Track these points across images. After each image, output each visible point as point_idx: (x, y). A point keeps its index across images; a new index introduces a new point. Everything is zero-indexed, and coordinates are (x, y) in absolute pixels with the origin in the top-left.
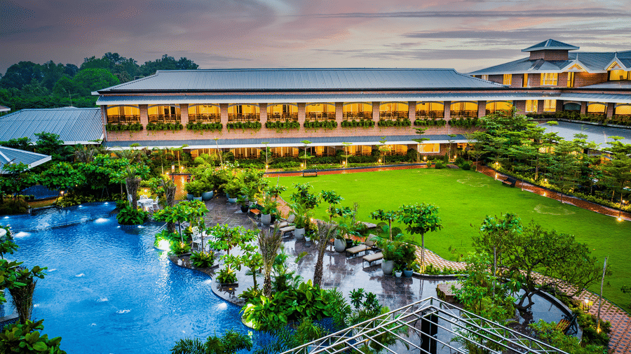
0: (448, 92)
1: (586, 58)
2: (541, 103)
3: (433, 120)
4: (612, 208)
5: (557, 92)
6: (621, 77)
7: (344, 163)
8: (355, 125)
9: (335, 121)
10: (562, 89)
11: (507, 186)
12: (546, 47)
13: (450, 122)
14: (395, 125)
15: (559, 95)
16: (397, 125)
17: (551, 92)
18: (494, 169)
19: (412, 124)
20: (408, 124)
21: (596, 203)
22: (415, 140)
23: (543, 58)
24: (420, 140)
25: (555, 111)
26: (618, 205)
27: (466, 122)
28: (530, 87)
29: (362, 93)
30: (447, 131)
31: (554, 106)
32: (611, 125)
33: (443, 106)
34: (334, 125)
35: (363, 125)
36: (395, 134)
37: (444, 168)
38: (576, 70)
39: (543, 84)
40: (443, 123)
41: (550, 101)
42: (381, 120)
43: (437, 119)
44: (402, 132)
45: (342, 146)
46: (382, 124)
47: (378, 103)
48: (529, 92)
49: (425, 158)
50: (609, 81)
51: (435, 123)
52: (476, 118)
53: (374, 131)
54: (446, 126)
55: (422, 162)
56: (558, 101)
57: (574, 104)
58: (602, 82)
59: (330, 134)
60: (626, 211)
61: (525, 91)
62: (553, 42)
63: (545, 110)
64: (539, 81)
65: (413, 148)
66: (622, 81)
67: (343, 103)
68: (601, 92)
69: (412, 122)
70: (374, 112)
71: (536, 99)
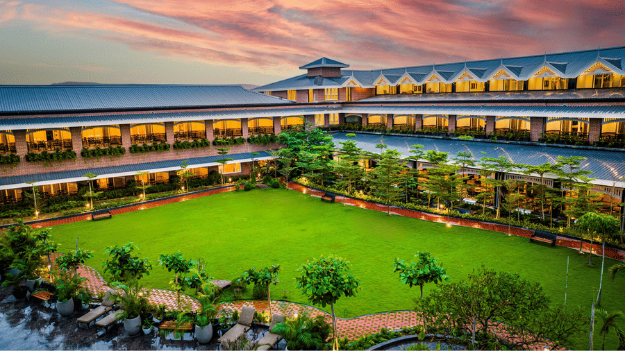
0: (244, 109)
1: (358, 74)
2: (327, 116)
3: (231, 138)
4: (432, 213)
5: (339, 106)
6: (385, 91)
7: (141, 195)
8: (146, 149)
9: (122, 146)
10: (343, 103)
11: (327, 201)
12: (324, 64)
13: (249, 140)
14: (193, 146)
15: (341, 109)
16: (195, 146)
17: (334, 106)
18: (301, 184)
19: (211, 144)
20: (207, 144)
21: (416, 210)
22: (218, 161)
23: (321, 74)
24: (223, 161)
25: (337, 123)
26: (438, 210)
27: (264, 139)
28: (317, 102)
29: (151, 112)
30: (247, 148)
31: (337, 118)
32: (393, 134)
33: (240, 123)
34: (122, 152)
35: (157, 149)
36: (193, 156)
37: (253, 188)
38: (352, 85)
39: (327, 99)
40: (242, 141)
41: (334, 114)
42: (177, 142)
43: (236, 138)
44: (202, 153)
45: (133, 176)
46: (177, 147)
47: (172, 123)
48: (316, 106)
49: (230, 180)
50: (376, 95)
51: (235, 142)
52: (273, 134)
53: (170, 155)
54: (246, 144)
55: (227, 184)
56: (340, 114)
57: (353, 116)
58: (371, 97)
59: (117, 163)
60: (446, 215)
61: (313, 106)
62: (328, 61)
63: (331, 123)
64: (323, 96)
65: (215, 169)
66: (386, 95)
67: (129, 125)
68: (380, 105)
69: (211, 142)
70: (167, 134)
71: (323, 113)
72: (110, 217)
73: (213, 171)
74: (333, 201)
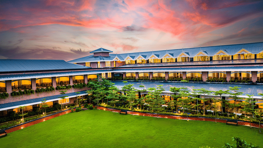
0: (71, 71)
1: (119, 56)
2: (107, 74)
3: (62, 86)
4: (175, 115)
5: (111, 69)
6: (129, 63)
7: (22, 120)
8: (21, 94)
9: (7, 93)
10: (113, 68)
11: (123, 114)
12: (102, 51)
13: (73, 86)
14: (46, 91)
15: (113, 70)
16: (47, 90)
17: (110, 69)
18: (103, 107)
20: (53, 89)
21: (167, 114)
23: (101, 55)
24: (63, 98)
25: (111, 77)
26: (177, 114)
27: (80, 85)
28: (102, 67)
29: (24, 73)
30: (72, 91)
31: (111, 75)
32: (140, 81)
33: (69, 78)
34: (7, 95)
35: (27, 93)
36: (46, 96)
37: (81, 110)
38: (116, 60)
39: (107, 66)
40: (70, 87)
41: (109, 73)
42: (37, 89)
43: (67, 85)
44: (50, 94)
45: (13, 109)
46: (38, 91)
47: (35, 79)
48: (102, 69)
49: (67, 107)
50: (125, 64)
51: (67, 88)
52: (84, 83)
53: (33, 96)
54: (72, 88)
55: (65, 109)
56: (112, 73)
57: (117, 74)
58: (123, 65)
59: (4, 102)
60: (182, 116)
61: (101, 69)
62: (104, 49)
63: (108, 77)
64: (105, 65)
66: (129, 64)
67: (11, 80)
68: (132, 68)
69: (55, 88)
70: (32, 85)
71: (105, 72)
72: (6, 135)
73: (56, 103)
74: (126, 114)
